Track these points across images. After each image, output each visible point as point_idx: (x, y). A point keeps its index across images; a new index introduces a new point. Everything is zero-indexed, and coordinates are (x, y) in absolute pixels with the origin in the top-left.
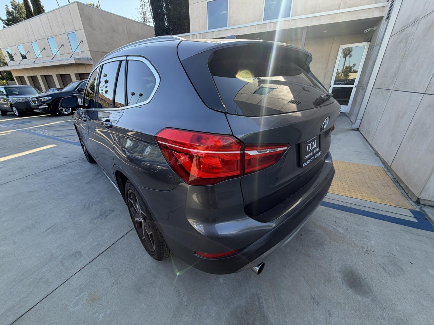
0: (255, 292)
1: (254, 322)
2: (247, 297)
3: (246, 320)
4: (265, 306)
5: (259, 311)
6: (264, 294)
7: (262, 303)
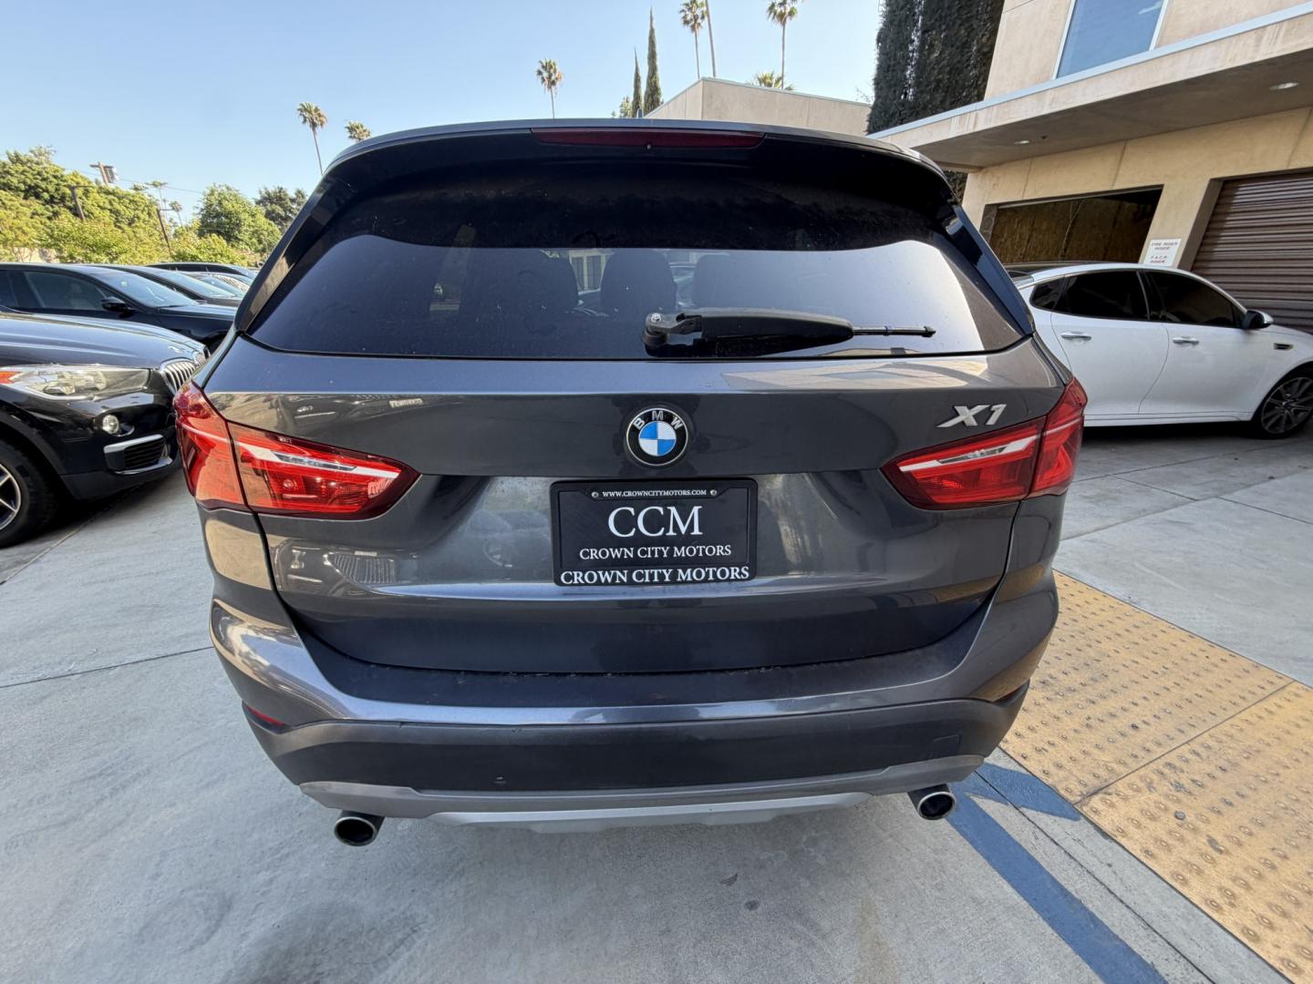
0: (418, 920)
1: (329, 975)
2: (393, 910)
3: (323, 954)
4: (387, 972)
5: (365, 966)
6: (427, 945)
7: (395, 959)
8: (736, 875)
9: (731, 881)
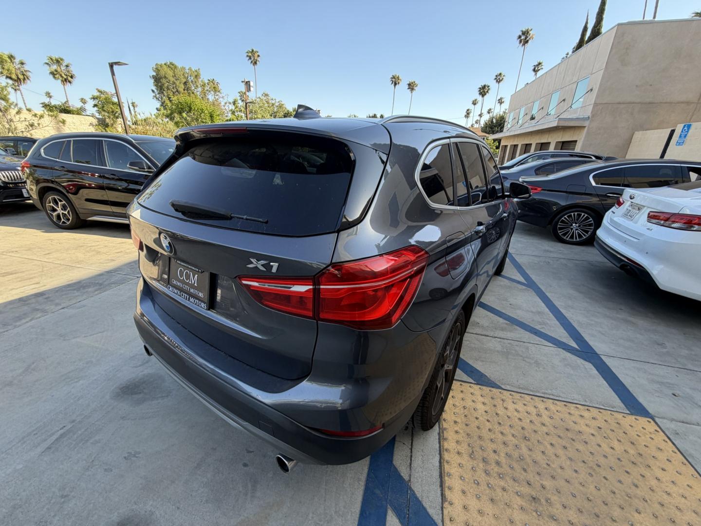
8: (253, 452)
9: (249, 452)
